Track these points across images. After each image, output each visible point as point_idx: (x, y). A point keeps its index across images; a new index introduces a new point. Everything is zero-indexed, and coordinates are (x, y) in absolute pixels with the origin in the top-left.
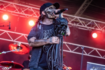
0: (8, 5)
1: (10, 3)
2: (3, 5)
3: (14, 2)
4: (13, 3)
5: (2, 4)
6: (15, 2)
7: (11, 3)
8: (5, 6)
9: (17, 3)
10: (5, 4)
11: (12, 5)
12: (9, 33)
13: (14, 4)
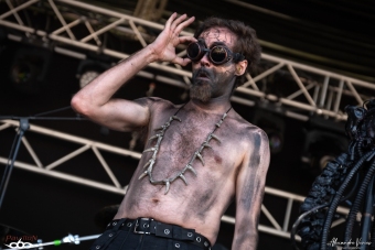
0: (108, 23)
1: (119, 18)
2: (88, 25)
3: (138, 16)
4: (132, 20)
5: (84, 18)
6: (145, 11)
7: (124, 17)
8: (96, 28)
9: (152, 20)
10: (95, 22)
11: (126, 25)
12: (102, 152)
13: (137, 25)
